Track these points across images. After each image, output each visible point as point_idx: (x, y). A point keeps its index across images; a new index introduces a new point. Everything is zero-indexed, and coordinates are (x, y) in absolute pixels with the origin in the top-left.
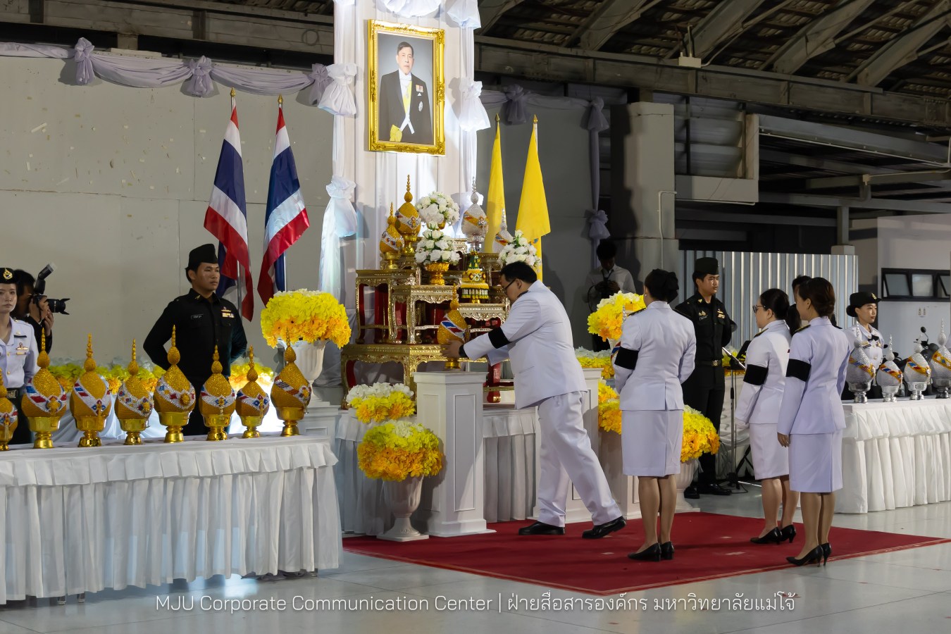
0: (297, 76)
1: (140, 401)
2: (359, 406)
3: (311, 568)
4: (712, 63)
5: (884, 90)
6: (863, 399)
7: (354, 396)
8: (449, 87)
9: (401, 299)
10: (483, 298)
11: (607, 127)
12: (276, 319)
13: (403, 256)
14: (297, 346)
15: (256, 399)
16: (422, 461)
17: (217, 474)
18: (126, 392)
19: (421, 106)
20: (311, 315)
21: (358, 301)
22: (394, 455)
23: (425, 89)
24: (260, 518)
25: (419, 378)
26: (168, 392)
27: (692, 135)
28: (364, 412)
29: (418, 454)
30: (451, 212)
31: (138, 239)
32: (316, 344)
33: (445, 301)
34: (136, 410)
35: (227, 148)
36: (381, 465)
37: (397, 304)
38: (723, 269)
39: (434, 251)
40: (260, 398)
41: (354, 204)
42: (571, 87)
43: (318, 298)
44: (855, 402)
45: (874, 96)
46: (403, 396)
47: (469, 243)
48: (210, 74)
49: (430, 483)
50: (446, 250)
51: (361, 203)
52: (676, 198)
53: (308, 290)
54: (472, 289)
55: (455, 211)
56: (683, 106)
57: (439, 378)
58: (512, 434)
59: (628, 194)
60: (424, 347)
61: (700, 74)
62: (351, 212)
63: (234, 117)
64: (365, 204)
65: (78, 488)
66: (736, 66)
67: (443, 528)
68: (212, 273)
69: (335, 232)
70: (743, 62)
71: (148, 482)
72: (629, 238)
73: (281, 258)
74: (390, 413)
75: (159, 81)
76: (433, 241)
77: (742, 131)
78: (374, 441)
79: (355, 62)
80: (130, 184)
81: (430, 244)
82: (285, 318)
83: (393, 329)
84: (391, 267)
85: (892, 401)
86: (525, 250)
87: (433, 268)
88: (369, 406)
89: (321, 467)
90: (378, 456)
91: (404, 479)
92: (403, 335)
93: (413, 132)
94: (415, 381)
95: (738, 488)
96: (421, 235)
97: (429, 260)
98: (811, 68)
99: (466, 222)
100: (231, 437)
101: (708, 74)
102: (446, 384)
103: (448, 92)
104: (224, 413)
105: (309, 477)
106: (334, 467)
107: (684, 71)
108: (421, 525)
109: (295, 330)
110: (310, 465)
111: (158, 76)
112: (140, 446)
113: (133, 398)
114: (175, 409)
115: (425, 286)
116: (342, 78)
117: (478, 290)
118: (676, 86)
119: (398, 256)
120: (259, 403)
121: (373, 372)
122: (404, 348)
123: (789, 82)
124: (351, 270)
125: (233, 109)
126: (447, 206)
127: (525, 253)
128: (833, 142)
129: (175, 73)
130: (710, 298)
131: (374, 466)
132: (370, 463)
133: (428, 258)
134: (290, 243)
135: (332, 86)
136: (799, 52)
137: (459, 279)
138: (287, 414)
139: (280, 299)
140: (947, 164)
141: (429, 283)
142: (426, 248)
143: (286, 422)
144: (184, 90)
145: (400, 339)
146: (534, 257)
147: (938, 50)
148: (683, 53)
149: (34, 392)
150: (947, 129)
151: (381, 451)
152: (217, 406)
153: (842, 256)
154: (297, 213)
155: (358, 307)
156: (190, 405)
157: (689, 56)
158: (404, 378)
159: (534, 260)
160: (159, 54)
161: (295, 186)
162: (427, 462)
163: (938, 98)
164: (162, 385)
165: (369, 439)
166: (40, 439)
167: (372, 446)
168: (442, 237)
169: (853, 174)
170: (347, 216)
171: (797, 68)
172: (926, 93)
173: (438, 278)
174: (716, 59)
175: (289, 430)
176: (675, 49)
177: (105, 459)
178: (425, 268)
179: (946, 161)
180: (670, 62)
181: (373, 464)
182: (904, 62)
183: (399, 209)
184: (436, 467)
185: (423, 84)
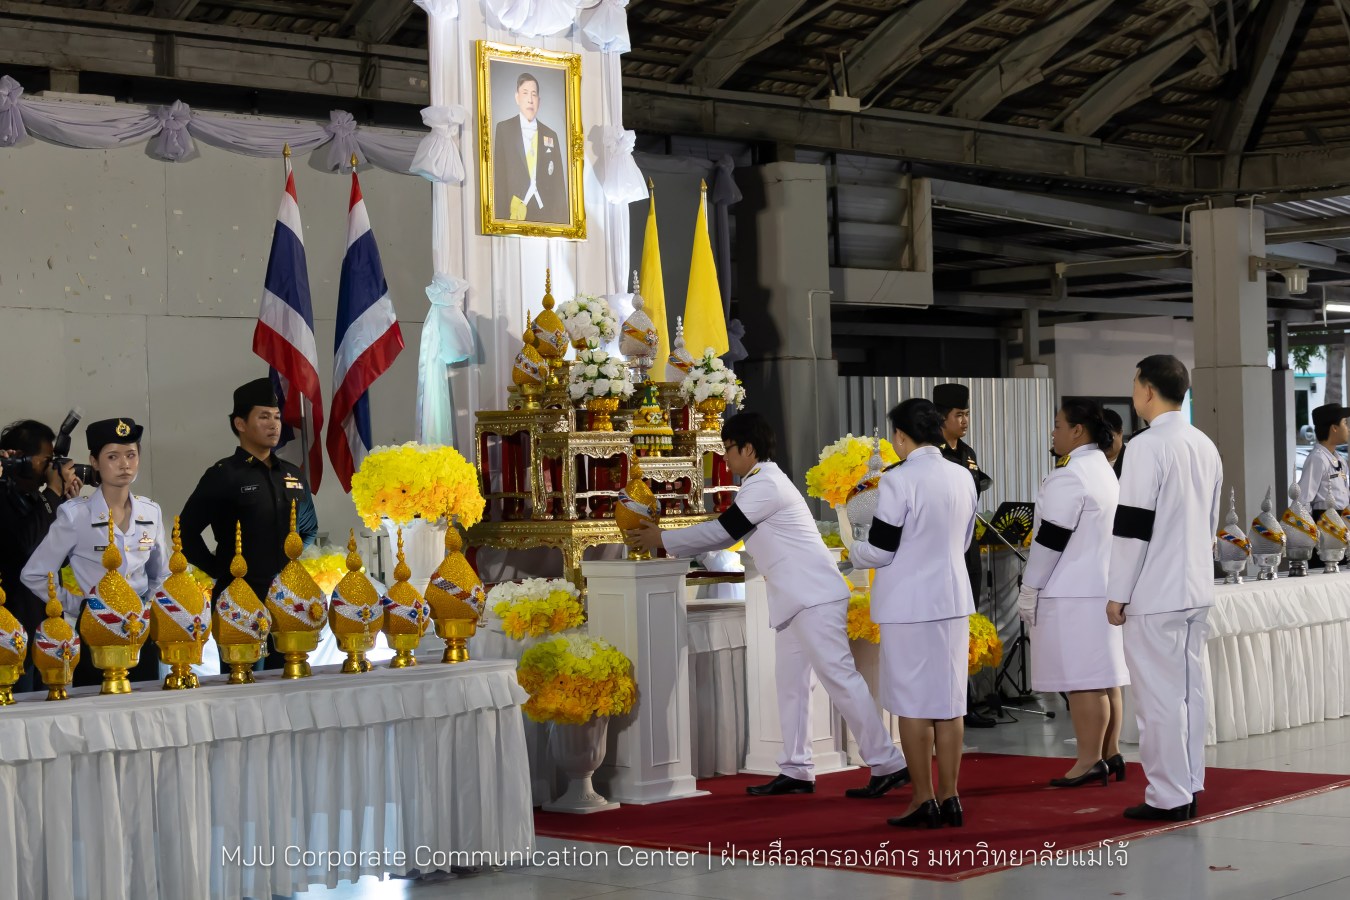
0: (309, 129)
1: (253, 617)
2: (507, 614)
4: (877, 105)
5: (1103, 141)
7: (496, 598)
8: (590, 138)
9: (554, 454)
10: (663, 448)
11: (740, 198)
12: (378, 488)
13: (548, 389)
14: (410, 527)
15: (412, 608)
16: (613, 692)
18: (231, 604)
19: (551, 167)
20: (431, 481)
21: (480, 458)
22: (571, 686)
23: (556, 142)
25: (589, 569)
26: (290, 601)
27: (841, 209)
28: (516, 622)
29: (605, 682)
30: (608, 321)
31: (89, 374)
32: (438, 523)
33: (615, 455)
34: (249, 631)
35: (282, 232)
36: (556, 701)
37: (545, 461)
38: (874, 402)
39: (598, 381)
40: (418, 606)
41: (464, 312)
42: (675, 140)
43: (438, 454)
45: (1088, 149)
46: (568, 597)
47: (631, 368)
48: (188, 126)
49: (618, 724)
50: (615, 378)
51: (473, 313)
52: (831, 301)
53: (420, 443)
54: (650, 436)
55: (614, 320)
56: (829, 167)
57: (627, 569)
58: (715, 649)
59: (764, 296)
60: (591, 523)
61: (857, 121)
62: (464, 325)
63: (290, 187)
64: (479, 313)
65: (173, 750)
66: (902, 108)
67: (637, 791)
68: (271, 421)
69: (440, 356)
70: (909, 104)
71: (265, 741)
72: (767, 360)
73: (365, 396)
74: (548, 622)
75: (117, 139)
76: (596, 366)
77: (908, 203)
78: (541, 666)
79: (459, 103)
80: (76, 293)
81: (592, 370)
82: (392, 487)
83: (539, 500)
84: (531, 406)
85: (1236, 582)
86: (722, 378)
87: (597, 406)
88: (522, 614)
89: (506, 708)
90: (548, 688)
91: (588, 720)
92: (556, 507)
93: (541, 206)
94: (584, 573)
95: (1001, 715)
96: (566, 358)
97: (591, 394)
98: (1003, 112)
99: (627, 336)
100: (375, 666)
101: (866, 121)
102: (637, 578)
103: (588, 146)
104: (370, 630)
105: (490, 719)
106: (522, 706)
107: (835, 117)
108: (603, 788)
109: (410, 504)
110: (492, 705)
111: (114, 131)
112: (253, 684)
113: (244, 613)
114: (300, 627)
115: (582, 433)
116: (444, 127)
117: (660, 436)
118: (825, 139)
119: (541, 390)
120: (416, 613)
121: (496, 563)
122: (561, 526)
123: (976, 130)
124: (461, 413)
125: (288, 175)
126: (603, 314)
127: (722, 381)
128: (1029, 216)
129: (136, 127)
130: (956, 442)
131: (542, 703)
132: (537, 697)
133: (590, 391)
134: (379, 373)
135: (429, 138)
136: (989, 89)
137: (630, 422)
138: (453, 629)
139: (382, 458)
140: (1181, 246)
141: (590, 429)
142: (585, 377)
143: (449, 641)
144: (151, 152)
145: (552, 513)
146: (736, 387)
147: (1180, 82)
148: (833, 92)
149: (103, 608)
150: (1181, 196)
151: (551, 679)
152: (360, 620)
153: (1032, 380)
154: (386, 328)
155: (480, 467)
156: (323, 620)
157: (842, 95)
158: (565, 570)
159: (734, 391)
160: (111, 99)
161: (381, 288)
162: (618, 693)
163: (1171, 152)
164: (279, 591)
165: (531, 663)
166: (110, 679)
167: (537, 673)
168: (608, 359)
169: (1041, 264)
170: (458, 332)
171: (988, 111)
172: (1154, 145)
173: (604, 420)
174: (878, 99)
175: (454, 654)
176: (821, 86)
177: (209, 707)
178: (583, 407)
179: (1179, 242)
180: (818, 104)
181: (539, 699)
182: (1133, 101)
183: (536, 320)
184: (629, 701)
185: (553, 135)
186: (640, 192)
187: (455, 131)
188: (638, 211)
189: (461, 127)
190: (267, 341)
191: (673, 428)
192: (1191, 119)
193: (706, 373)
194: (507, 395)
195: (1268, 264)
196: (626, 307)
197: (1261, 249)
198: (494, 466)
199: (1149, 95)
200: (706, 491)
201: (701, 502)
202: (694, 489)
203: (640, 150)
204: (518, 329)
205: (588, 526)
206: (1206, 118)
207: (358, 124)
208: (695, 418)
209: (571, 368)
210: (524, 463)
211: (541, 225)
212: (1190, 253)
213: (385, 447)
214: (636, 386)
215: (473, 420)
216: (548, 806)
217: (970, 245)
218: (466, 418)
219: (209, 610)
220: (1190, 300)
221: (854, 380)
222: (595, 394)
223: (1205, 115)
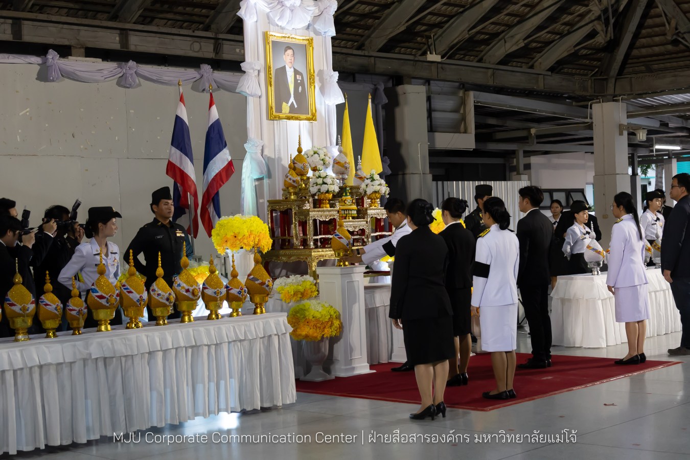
0: (191, 73)
1: (168, 294)
2: (283, 291)
3: (280, 404)
4: (447, 58)
5: (552, 73)
6: (598, 272)
7: (278, 285)
8: (318, 75)
9: (302, 219)
10: (353, 215)
11: (387, 101)
12: (224, 236)
13: (300, 189)
14: (238, 253)
15: (238, 290)
16: (331, 326)
17: (218, 342)
18: (156, 289)
19: (300, 89)
20: (248, 232)
21: (270, 221)
22: (312, 324)
23: (302, 78)
24: (247, 371)
25: (319, 271)
26: (183, 287)
27: (432, 106)
28: (287, 295)
29: (328, 322)
30: (327, 158)
31: (93, 185)
32: (251, 251)
33: (331, 219)
34: (165, 301)
35: (178, 120)
36: (305, 331)
37: (299, 222)
39: (322, 185)
40: (242, 289)
41: (262, 155)
42: (357, 76)
43: (251, 220)
44: (592, 275)
45: (545, 76)
46: (310, 283)
47: (338, 179)
48: (136, 72)
49: (334, 340)
50: (330, 184)
51: (266, 155)
52: (429, 148)
53: (243, 215)
54: (346, 210)
55: (330, 158)
56: (427, 87)
57: (337, 270)
58: (377, 306)
59: (399, 145)
60: (320, 250)
61: (440, 66)
62: (262, 161)
63: (182, 100)
64: (269, 155)
65: (130, 357)
66: (460, 59)
67: (341, 371)
68: (169, 206)
69: (251, 175)
70: (463, 57)
71: (175, 350)
72: (400, 174)
73: (217, 194)
74: (302, 295)
75: (103, 78)
76: (322, 179)
77: (463, 102)
78: (298, 315)
79: (258, 60)
80: (86, 149)
81: (320, 181)
82: (230, 235)
83: (297, 240)
86: (379, 183)
87: (322, 197)
88: (290, 291)
89: (282, 334)
90: (302, 325)
91: (320, 339)
92: (304, 243)
93: (296, 106)
94: (317, 273)
96: (308, 175)
97: (320, 192)
98: (507, 60)
99: (336, 165)
100: (223, 316)
101: (444, 66)
102: (341, 274)
103: (317, 79)
104: (220, 300)
105: (275, 340)
106: (290, 333)
107: (429, 64)
108: (326, 369)
109: (238, 243)
110: (276, 333)
111: (102, 75)
112: (167, 326)
113: (163, 293)
114: (188, 299)
115: (316, 209)
116: (251, 71)
117: (351, 210)
118: (425, 74)
119: (297, 190)
120: (241, 292)
121: (278, 268)
122: (307, 252)
123: (494, 69)
124: (261, 201)
125: (181, 94)
126: (324, 155)
127: (379, 185)
128: (519, 108)
129: (112, 72)
131: (299, 332)
132: (296, 329)
133: (319, 190)
134: (224, 183)
135: (245, 77)
136: (500, 50)
137: (337, 204)
138: (257, 299)
139: (225, 222)
140: (588, 120)
141: (320, 207)
142: (316, 184)
143: (256, 304)
144: (119, 84)
145: (303, 245)
146: (385, 187)
147: (587, 45)
148: (429, 52)
149: (98, 292)
150: (588, 97)
151: (303, 321)
152: (216, 295)
153: (520, 182)
154: (226, 163)
155: (270, 225)
156: (198, 296)
157: (433, 54)
158: (309, 271)
159: (384, 189)
160: (100, 60)
161: (224, 144)
162: (333, 327)
163: (583, 77)
164: (178, 283)
165: (294, 313)
166: (101, 325)
167: (296, 318)
168: (327, 176)
169: (523, 129)
170: (259, 164)
171: (499, 60)
172: (575, 74)
173: (326, 203)
174: (449, 56)
175: (259, 310)
176: (423, 50)
177: (147, 336)
178: (316, 197)
179: (587, 118)
180: (422, 58)
181: (298, 330)
182: (566, 54)
183: (294, 158)
184: (339, 330)
185: (301, 74)
186: (341, 99)
187: (257, 72)
188: (340, 108)
189: (259, 71)
190: (173, 169)
191: (357, 206)
192: (592, 62)
193: (372, 181)
194: (282, 192)
195: (628, 128)
196: (335, 152)
197: (625, 121)
198: (277, 225)
199: (573, 51)
200: (372, 235)
201: (370, 240)
202: (366, 233)
203: (341, 80)
204: (286, 162)
205: (319, 251)
206: (599, 61)
207: (213, 70)
208: (367, 202)
209: (310, 180)
210: (289, 223)
211: (296, 115)
212: (592, 123)
213: (226, 217)
214: (340, 188)
215: (266, 204)
216: (302, 378)
217: (492, 121)
218: (263, 203)
219: (146, 293)
220: (592, 144)
221: (440, 183)
222: (322, 191)
223: (599, 60)
